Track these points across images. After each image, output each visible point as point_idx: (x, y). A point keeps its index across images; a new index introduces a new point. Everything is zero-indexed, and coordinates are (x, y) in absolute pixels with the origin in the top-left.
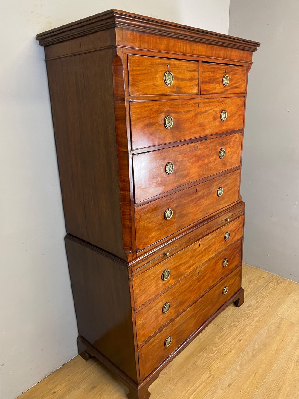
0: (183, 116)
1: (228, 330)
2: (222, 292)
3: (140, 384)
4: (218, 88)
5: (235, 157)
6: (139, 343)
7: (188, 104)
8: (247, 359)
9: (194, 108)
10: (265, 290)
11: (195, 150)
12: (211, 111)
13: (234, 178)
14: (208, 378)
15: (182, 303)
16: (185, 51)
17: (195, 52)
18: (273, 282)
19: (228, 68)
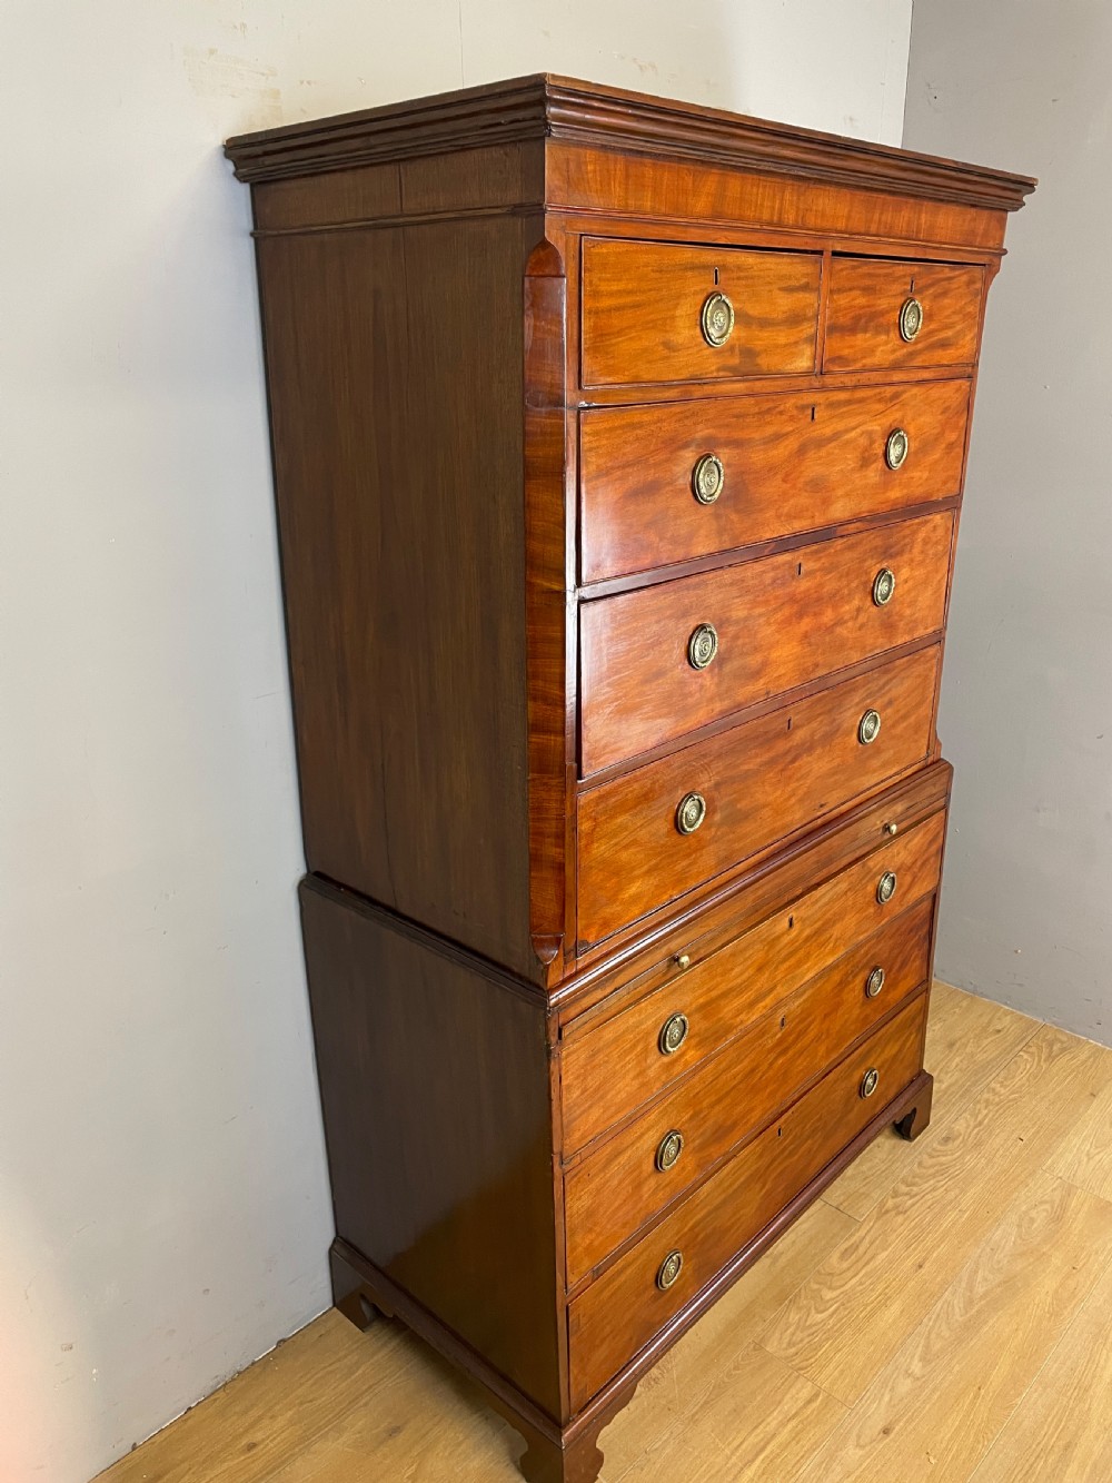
0: (758, 457)
1: (876, 1226)
2: (857, 1088)
3: (568, 1422)
4: (881, 348)
5: (926, 598)
6: (573, 1279)
7: (778, 410)
8: (946, 1334)
9: (795, 426)
10: (1006, 1079)
11: (793, 577)
12: (853, 434)
13: (919, 676)
14: (809, 1401)
15: (721, 1133)
16: (775, 219)
17: (812, 221)
18: (1033, 1049)
19: (919, 273)
